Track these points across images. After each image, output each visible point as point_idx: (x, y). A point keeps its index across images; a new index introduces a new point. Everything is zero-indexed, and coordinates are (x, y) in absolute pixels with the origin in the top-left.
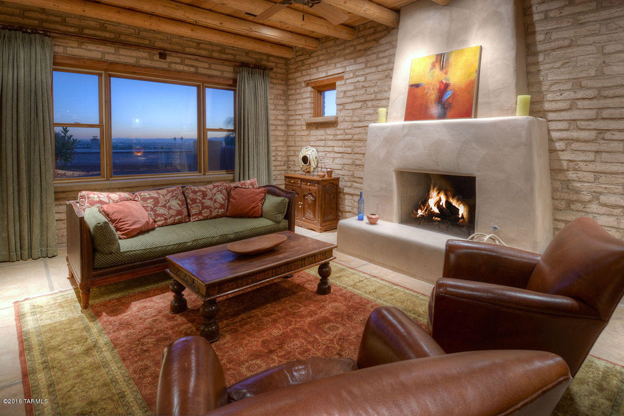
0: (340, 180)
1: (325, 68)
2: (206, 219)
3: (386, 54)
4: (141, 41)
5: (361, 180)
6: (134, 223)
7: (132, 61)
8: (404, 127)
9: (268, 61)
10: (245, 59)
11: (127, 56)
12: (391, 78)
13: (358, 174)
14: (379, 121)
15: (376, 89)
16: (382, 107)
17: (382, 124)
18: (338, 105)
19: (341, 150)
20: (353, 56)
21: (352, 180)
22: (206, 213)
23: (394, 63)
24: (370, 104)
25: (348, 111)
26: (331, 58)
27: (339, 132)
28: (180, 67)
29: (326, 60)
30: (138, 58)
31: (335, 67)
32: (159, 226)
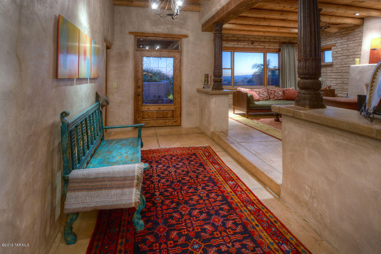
0: (335, 90)
1: (325, 42)
2: (276, 100)
3: (358, 36)
4: (245, 39)
5: (347, 90)
6: (256, 98)
7: (242, 46)
8: (368, 66)
9: (294, 40)
10: (284, 40)
11: (241, 45)
12: (361, 45)
13: (345, 87)
14: (356, 64)
15: (354, 50)
16: (357, 58)
17: (357, 65)
18: (333, 57)
19: (335, 77)
20: (341, 36)
21: (342, 90)
22: (276, 98)
23: (362, 39)
24: (351, 57)
25: (339, 60)
26: (328, 37)
27: (334, 69)
28: (259, 47)
29: (326, 38)
30: (244, 45)
31: (331, 41)
32: (261, 100)
